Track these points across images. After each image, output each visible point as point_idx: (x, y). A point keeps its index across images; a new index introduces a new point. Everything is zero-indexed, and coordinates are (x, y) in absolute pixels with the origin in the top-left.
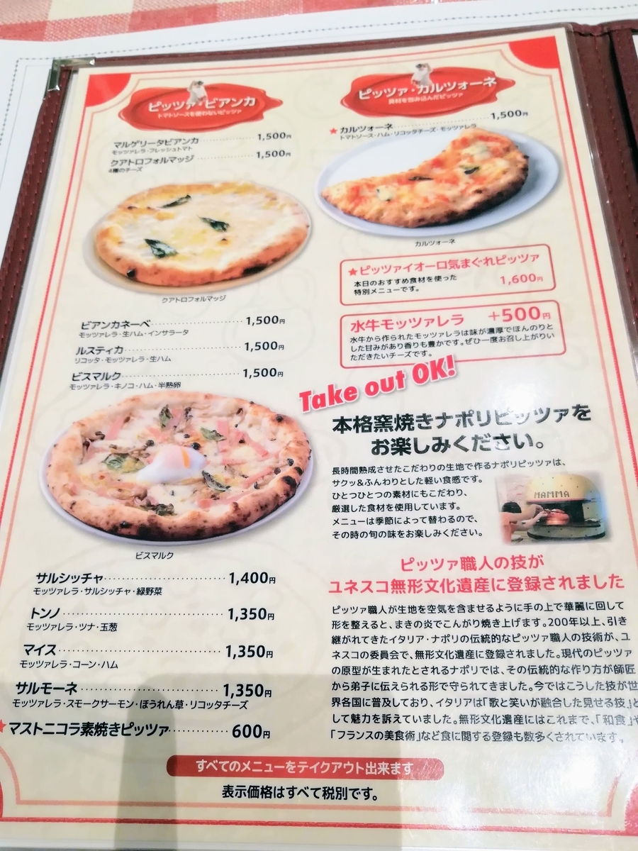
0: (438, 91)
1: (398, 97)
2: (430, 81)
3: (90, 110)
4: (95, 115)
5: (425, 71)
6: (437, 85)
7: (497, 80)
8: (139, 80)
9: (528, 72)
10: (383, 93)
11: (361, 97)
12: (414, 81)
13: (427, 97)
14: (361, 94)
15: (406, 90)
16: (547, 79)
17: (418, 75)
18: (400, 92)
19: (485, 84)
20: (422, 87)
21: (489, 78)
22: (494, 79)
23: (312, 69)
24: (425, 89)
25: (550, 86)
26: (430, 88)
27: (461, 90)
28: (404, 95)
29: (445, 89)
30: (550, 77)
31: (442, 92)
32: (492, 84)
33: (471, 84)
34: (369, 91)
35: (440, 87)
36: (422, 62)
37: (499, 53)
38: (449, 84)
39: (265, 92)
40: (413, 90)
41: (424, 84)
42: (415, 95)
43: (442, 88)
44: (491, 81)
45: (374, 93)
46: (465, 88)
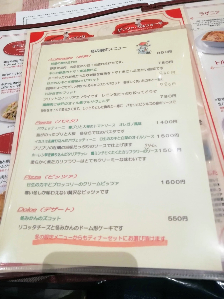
0: (144, 27)
1: (131, 30)
2: (141, 24)
3: (31, 44)
4: (33, 45)
5: (139, 21)
6: (143, 25)
7: (163, 22)
8: (47, 34)
9: (172, 20)
10: (126, 29)
11: (119, 31)
12: (136, 24)
13: (140, 29)
14: (119, 30)
15: (133, 27)
16: (179, 22)
17: (137, 23)
18: (131, 28)
19: (159, 24)
20: (138, 26)
21: (160, 22)
22: (161, 22)
23: (103, 24)
24: (139, 27)
25: (180, 23)
26: (141, 26)
27: (151, 26)
28: (133, 29)
29: (146, 26)
30: (180, 21)
31: (145, 27)
32: (161, 24)
33: (154, 24)
34: (121, 29)
35: (144, 26)
36: (138, 19)
37: (162, 14)
38: (147, 25)
39: (88, 33)
40: (136, 27)
41: (139, 25)
42: (136, 29)
43: (145, 26)
44: (161, 23)
45: (123, 29)
46: (152, 25)
